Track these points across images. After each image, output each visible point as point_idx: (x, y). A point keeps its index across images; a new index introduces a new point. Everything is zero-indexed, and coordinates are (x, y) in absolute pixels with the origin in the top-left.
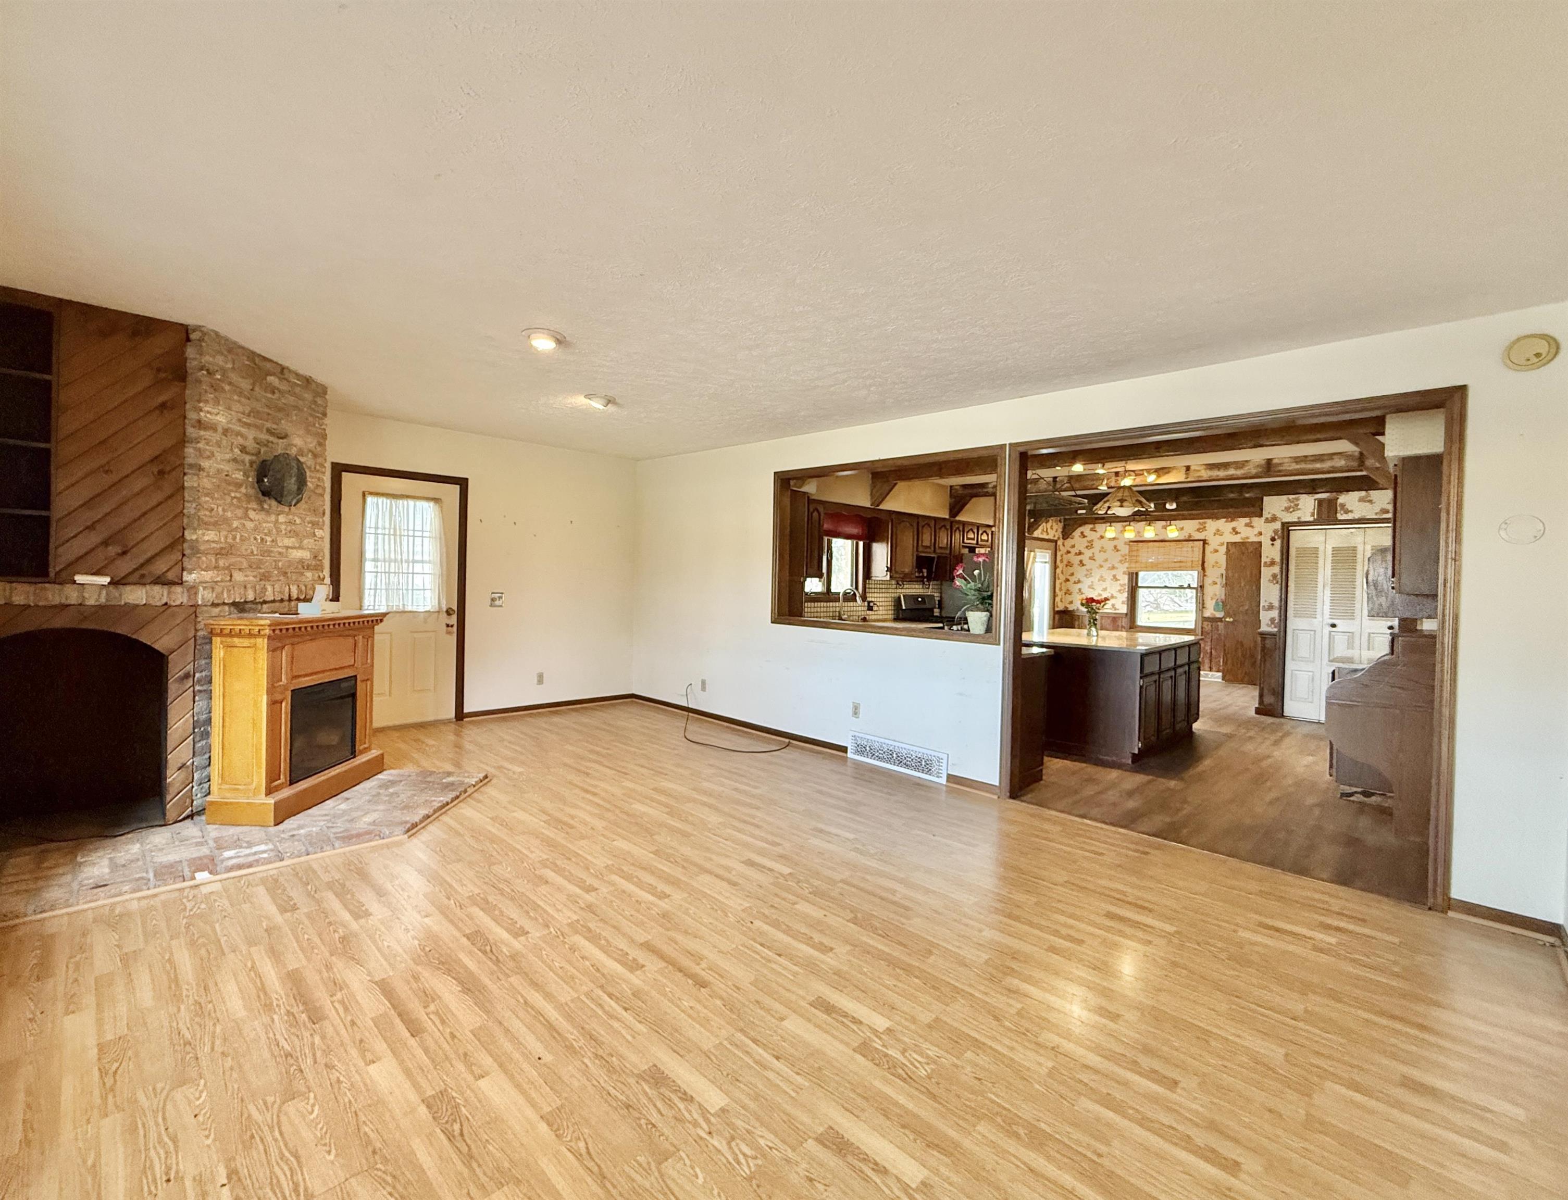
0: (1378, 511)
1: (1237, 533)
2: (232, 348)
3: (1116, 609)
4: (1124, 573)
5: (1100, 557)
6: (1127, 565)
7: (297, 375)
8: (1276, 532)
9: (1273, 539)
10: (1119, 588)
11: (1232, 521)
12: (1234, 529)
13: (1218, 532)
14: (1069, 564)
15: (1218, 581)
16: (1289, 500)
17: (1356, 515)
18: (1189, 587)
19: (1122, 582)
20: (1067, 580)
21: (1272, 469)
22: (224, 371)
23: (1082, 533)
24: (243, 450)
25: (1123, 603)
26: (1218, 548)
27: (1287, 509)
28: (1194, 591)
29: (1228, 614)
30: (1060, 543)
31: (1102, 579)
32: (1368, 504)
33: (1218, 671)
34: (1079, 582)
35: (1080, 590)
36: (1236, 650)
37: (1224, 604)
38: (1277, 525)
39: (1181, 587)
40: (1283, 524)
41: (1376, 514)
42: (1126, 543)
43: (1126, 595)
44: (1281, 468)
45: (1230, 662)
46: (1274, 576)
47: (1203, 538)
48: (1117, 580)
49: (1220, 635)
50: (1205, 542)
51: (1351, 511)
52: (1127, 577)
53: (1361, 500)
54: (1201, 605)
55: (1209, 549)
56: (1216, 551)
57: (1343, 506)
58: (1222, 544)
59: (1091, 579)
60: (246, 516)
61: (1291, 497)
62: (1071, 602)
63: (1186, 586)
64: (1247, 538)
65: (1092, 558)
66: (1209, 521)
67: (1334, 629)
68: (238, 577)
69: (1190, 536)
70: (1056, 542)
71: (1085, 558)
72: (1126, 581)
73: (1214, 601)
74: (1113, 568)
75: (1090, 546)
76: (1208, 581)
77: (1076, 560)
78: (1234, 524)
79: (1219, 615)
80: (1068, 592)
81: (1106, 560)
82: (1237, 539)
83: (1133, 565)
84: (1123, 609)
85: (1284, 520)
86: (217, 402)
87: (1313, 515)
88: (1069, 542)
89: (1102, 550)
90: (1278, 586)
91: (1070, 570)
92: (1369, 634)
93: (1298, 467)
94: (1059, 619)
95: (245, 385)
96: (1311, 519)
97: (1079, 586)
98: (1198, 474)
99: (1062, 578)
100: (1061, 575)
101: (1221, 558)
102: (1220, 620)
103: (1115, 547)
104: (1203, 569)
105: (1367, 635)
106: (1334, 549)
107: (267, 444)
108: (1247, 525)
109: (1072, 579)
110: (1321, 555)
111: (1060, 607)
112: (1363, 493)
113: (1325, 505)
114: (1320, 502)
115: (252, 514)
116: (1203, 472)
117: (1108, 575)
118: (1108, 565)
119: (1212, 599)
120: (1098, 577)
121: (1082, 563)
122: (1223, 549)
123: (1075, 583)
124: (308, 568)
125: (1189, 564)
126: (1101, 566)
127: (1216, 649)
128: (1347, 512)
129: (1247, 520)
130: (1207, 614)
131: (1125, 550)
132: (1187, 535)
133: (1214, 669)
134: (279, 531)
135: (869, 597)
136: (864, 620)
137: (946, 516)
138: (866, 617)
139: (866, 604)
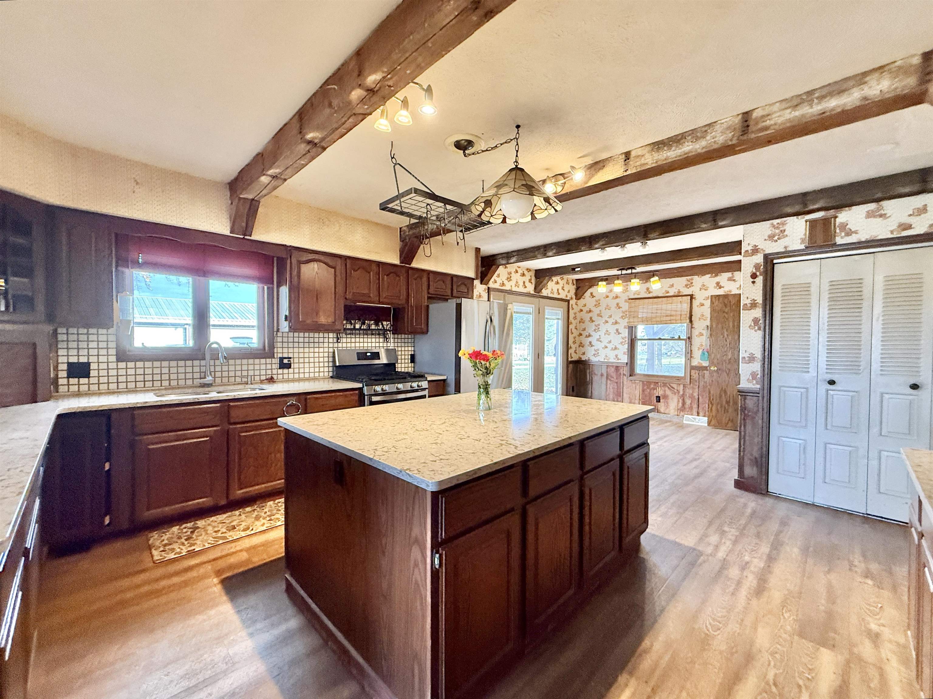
0: (895, 227)
1: (720, 287)
3: (618, 359)
4: (625, 327)
5: (606, 314)
6: (626, 320)
8: (757, 266)
9: (754, 276)
10: (621, 340)
11: (716, 275)
12: (718, 283)
13: (704, 287)
14: (582, 321)
15: (704, 332)
16: (773, 226)
17: (863, 237)
18: (679, 339)
19: (623, 335)
20: (581, 335)
21: (752, 128)
23: (591, 294)
25: (624, 353)
26: (704, 302)
27: (771, 237)
28: (684, 342)
29: (712, 363)
30: (573, 302)
31: (607, 333)
32: (879, 220)
33: (704, 416)
34: (590, 336)
35: (590, 343)
36: (721, 396)
37: (709, 354)
38: (759, 259)
39: (673, 339)
40: (766, 257)
41: (892, 232)
42: (626, 301)
43: (626, 346)
44: (768, 123)
45: (714, 408)
46: (756, 321)
47: (691, 293)
48: (619, 333)
49: (705, 382)
50: (692, 297)
51: (856, 232)
52: (627, 330)
53: (870, 215)
54: (689, 354)
55: (696, 303)
56: (702, 305)
57: (843, 226)
58: (708, 298)
59: (599, 333)
61: (775, 222)
62: (584, 354)
63: (677, 337)
64: (730, 291)
65: (599, 315)
66: (696, 278)
67: (832, 387)
69: (679, 292)
70: (568, 301)
71: (594, 315)
72: (627, 335)
73: (701, 351)
74: (616, 323)
75: (598, 305)
76: (695, 332)
77: (587, 317)
78: (717, 279)
79: (705, 364)
80: (581, 345)
81: (611, 316)
82: (721, 292)
83: (632, 320)
84: (625, 359)
85: (768, 251)
87: (803, 241)
88: (581, 302)
89: (608, 308)
90: (760, 333)
91: (583, 326)
92: (882, 394)
93: (797, 113)
94: (573, 368)
96: (802, 247)
97: (590, 339)
98: (643, 161)
99: (576, 333)
100: (574, 331)
101: (706, 310)
102: (705, 368)
103: (618, 304)
104: (691, 321)
105: (878, 395)
106: (832, 284)
108: (730, 279)
109: (585, 333)
110: (814, 290)
111: (575, 358)
112: (872, 206)
113: (819, 227)
114: (813, 224)
116: (648, 156)
117: (612, 329)
118: (611, 321)
119: (699, 349)
120: (604, 331)
121: (592, 320)
122: (708, 303)
123: (586, 337)
125: (679, 318)
126: (607, 322)
127: (702, 397)
128: (849, 233)
129: (729, 275)
130: (695, 363)
131: (625, 306)
132: (676, 291)
133: (701, 414)
135: (279, 352)
136: (271, 380)
137: (400, 263)
138: (275, 377)
139: (276, 361)
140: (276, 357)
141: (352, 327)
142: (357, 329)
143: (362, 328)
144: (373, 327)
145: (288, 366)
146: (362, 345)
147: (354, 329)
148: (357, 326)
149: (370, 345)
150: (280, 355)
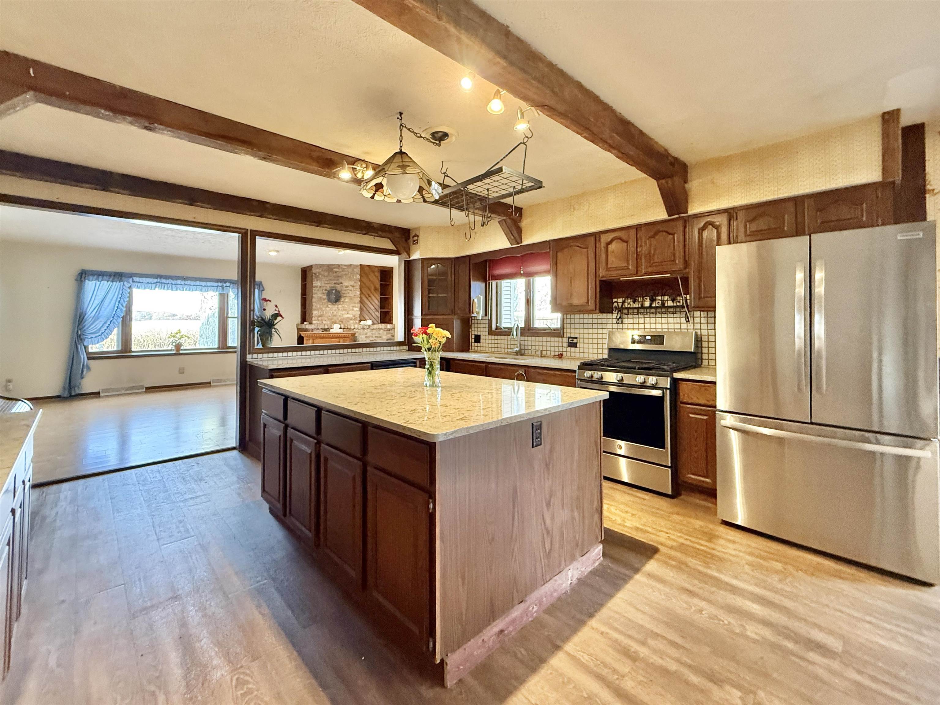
2: (321, 266)
7: (345, 265)
22: (319, 273)
24: (326, 290)
60: (327, 306)
68: (324, 322)
86: (317, 280)
95: (326, 274)
107: (333, 287)
115: (329, 306)
124: (351, 319)
134: (339, 309)
135: (569, 332)
136: (560, 356)
137: (669, 216)
138: (564, 354)
139: (565, 340)
140: (565, 336)
141: (640, 306)
142: (647, 308)
143: (654, 305)
144: (670, 303)
145: (574, 345)
146: (653, 326)
147: (643, 307)
148: (647, 304)
149: (665, 326)
150: (569, 335)
